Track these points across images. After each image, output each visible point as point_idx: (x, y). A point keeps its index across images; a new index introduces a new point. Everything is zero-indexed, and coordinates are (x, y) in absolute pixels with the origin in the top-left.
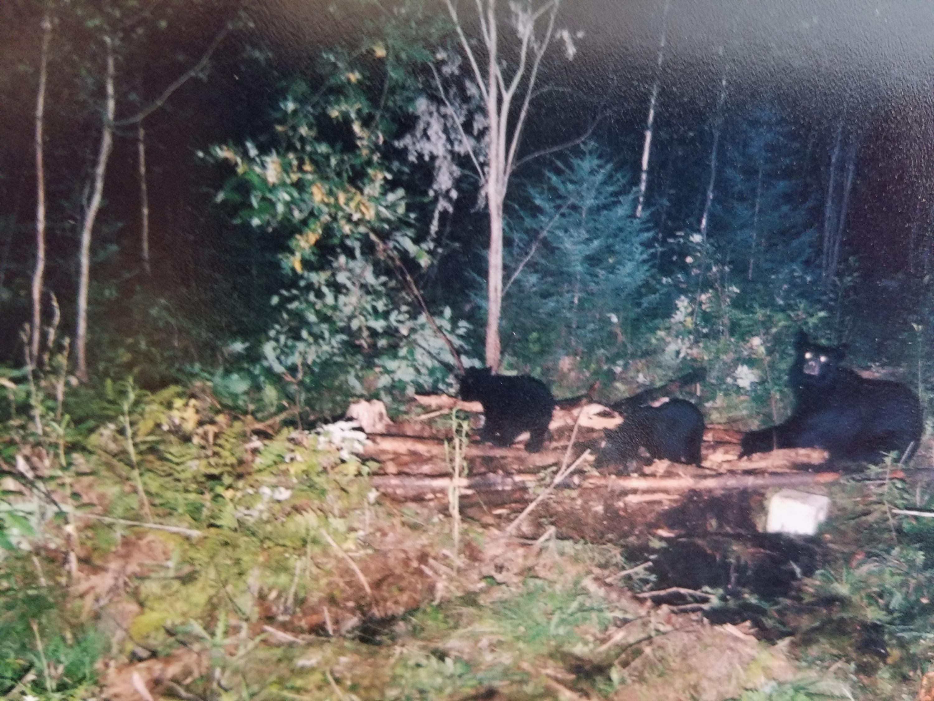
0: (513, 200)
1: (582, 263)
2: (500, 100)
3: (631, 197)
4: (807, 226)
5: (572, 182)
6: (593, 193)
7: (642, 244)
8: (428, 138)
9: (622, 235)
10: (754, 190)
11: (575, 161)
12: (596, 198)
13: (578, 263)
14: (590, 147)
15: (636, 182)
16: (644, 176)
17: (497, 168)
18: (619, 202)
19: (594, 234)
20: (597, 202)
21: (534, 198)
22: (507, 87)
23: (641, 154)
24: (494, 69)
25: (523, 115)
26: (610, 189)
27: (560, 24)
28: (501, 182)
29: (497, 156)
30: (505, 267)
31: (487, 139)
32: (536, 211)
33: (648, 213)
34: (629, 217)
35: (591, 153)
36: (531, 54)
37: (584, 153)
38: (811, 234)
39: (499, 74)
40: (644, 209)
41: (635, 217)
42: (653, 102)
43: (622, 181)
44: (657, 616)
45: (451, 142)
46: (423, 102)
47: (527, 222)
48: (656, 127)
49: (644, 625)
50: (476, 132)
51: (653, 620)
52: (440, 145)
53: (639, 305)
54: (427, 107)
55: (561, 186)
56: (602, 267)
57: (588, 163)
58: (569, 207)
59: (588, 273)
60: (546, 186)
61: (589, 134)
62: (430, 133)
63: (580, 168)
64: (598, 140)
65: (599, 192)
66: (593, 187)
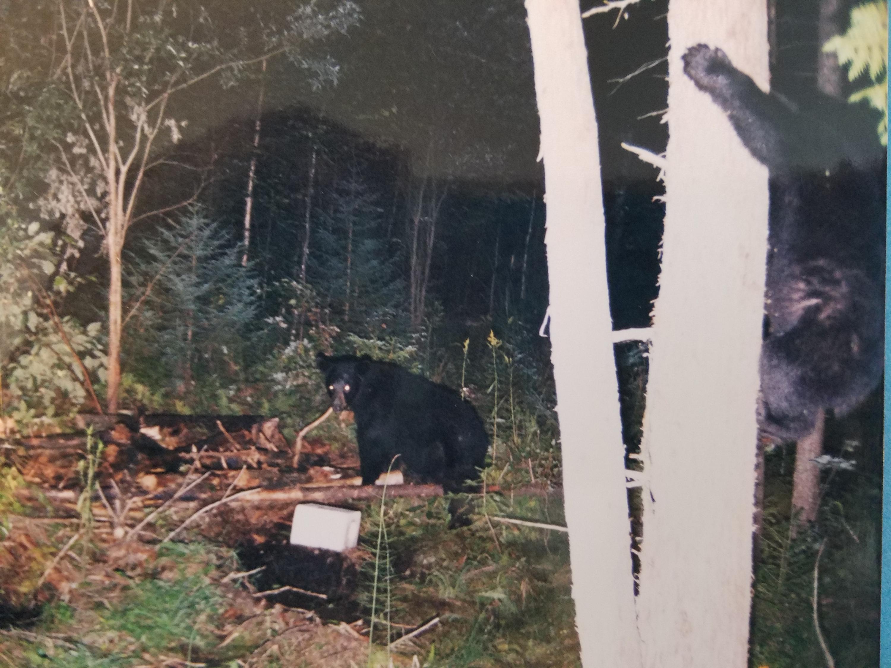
0: (132, 250)
1: (194, 302)
2: (118, 172)
3: (236, 250)
4: (393, 278)
5: (181, 236)
6: (201, 245)
7: (248, 288)
8: (58, 200)
9: (229, 281)
10: (345, 248)
11: (185, 220)
12: (203, 250)
13: (190, 302)
14: (196, 209)
15: (241, 238)
16: (247, 234)
17: (116, 224)
18: (226, 254)
19: (204, 279)
20: (205, 252)
21: (149, 248)
22: (124, 163)
23: (243, 216)
24: (113, 148)
25: (138, 183)
26: (216, 243)
27: (168, 114)
28: (119, 235)
29: (116, 215)
30: (124, 304)
31: (107, 199)
32: (151, 259)
33: (252, 263)
34: (234, 266)
35: (198, 213)
36: (144, 137)
37: (192, 213)
38: (399, 284)
39: (117, 151)
40: (248, 260)
41: (241, 266)
42: (251, 174)
43: (227, 236)
44: (271, 614)
45: (78, 203)
46: (53, 173)
47: (143, 267)
48: (255, 195)
49: (260, 623)
50: (99, 195)
51: (268, 619)
52: (69, 205)
53: (249, 339)
54: (58, 177)
55: (172, 239)
56: (212, 306)
57: (195, 222)
58: (179, 256)
59: (200, 311)
60: (159, 238)
61: (195, 197)
62: (60, 196)
63: (189, 225)
64: (204, 201)
65: (206, 245)
66: (201, 240)
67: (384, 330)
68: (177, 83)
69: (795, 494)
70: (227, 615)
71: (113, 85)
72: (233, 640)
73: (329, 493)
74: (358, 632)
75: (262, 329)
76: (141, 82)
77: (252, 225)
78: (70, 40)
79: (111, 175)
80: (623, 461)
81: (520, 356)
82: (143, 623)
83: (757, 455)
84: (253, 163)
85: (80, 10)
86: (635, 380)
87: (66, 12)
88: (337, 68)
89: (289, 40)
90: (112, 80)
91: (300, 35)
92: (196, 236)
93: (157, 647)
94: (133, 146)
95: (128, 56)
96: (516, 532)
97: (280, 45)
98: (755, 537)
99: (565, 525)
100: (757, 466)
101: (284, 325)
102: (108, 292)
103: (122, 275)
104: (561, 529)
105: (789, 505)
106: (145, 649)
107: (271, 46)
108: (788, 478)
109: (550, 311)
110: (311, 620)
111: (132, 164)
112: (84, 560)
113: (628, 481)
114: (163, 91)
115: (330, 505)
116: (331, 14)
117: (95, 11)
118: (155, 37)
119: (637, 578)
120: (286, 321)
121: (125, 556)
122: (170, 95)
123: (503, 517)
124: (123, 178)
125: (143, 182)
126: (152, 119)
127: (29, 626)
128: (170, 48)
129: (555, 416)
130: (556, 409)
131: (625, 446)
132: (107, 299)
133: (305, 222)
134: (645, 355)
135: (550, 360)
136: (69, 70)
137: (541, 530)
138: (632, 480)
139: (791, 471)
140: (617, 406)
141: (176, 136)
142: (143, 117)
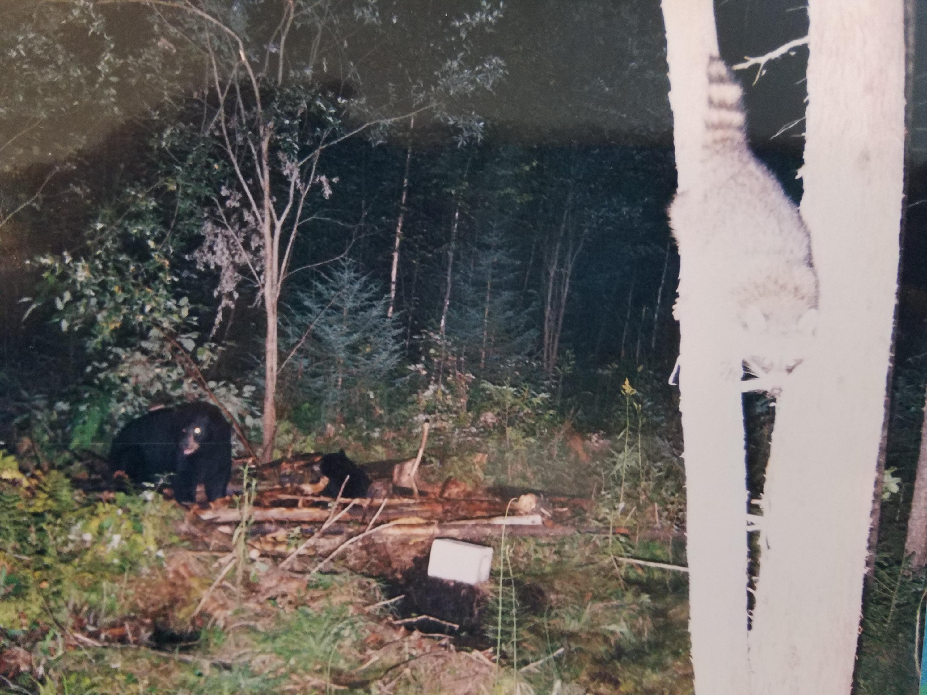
0: (288, 302)
1: (344, 351)
2: (273, 227)
3: (384, 302)
4: (528, 327)
5: (334, 289)
6: (351, 297)
7: (393, 338)
8: (214, 253)
9: (377, 331)
10: (483, 299)
11: (336, 274)
12: (353, 302)
13: (341, 351)
14: (348, 263)
15: (388, 291)
16: (393, 287)
17: (272, 276)
18: (374, 306)
19: (354, 330)
20: (355, 304)
21: (304, 300)
22: (279, 218)
23: (390, 270)
24: (268, 203)
25: (292, 238)
26: (366, 295)
27: (321, 170)
28: (275, 287)
29: (272, 267)
30: (280, 353)
31: (262, 253)
32: (305, 311)
33: (397, 314)
34: (381, 317)
35: (349, 267)
36: (297, 192)
37: (344, 268)
38: (533, 333)
39: (271, 206)
40: (394, 311)
41: (387, 317)
42: (399, 231)
43: (376, 290)
44: (410, 641)
45: (233, 256)
46: (208, 227)
47: (298, 318)
48: (401, 249)
49: (400, 648)
50: (253, 249)
51: (406, 645)
52: (224, 258)
53: (393, 385)
54: (213, 230)
55: (325, 292)
56: (360, 354)
57: (347, 276)
58: (332, 307)
59: (349, 359)
60: (313, 291)
61: (346, 253)
62: (215, 248)
63: (341, 279)
64: (355, 257)
65: (356, 297)
66: (351, 293)
67: (517, 377)
68: (328, 140)
69: (909, 540)
70: (369, 641)
71: (267, 139)
72: (373, 664)
73: (464, 531)
74: (489, 658)
75: (404, 376)
76: (293, 138)
77: (398, 278)
78: (222, 94)
79: (266, 229)
80: (744, 507)
81: (649, 404)
82: (291, 647)
83: (874, 502)
84: (400, 219)
85: (232, 62)
86: (762, 428)
87: (218, 65)
88: (482, 124)
89: (436, 97)
90: (265, 135)
91: (447, 90)
92: (348, 289)
93: (305, 669)
94: (287, 203)
95: (279, 111)
96: (640, 571)
97: (426, 102)
98: (866, 579)
99: (685, 565)
100: (873, 513)
101: (424, 373)
102: (265, 341)
103: (278, 325)
104: (682, 569)
105: (903, 549)
106: (293, 671)
107: (418, 102)
108: (902, 525)
109: (680, 360)
110: (445, 646)
111: (286, 219)
112: (238, 590)
113: (748, 525)
114: (314, 147)
115: (464, 540)
116: (477, 69)
117: (247, 65)
118: (306, 92)
119: (751, 614)
120: (426, 368)
121: (277, 586)
122: (322, 151)
123: (628, 557)
124: (278, 232)
125: (297, 238)
126: (305, 175)
127: (186, 650)
128: (319, 103)
129: (681, 462)
130: (682, 456)
131: (748, 492)
132: (264, 347)
133: (447, 275)
134: (772, 405)
135: (678, 408)
136: (223, 124)
137: (663, 570)
138: (752, 524)
139: (905, 518)
140: (743, 453)
141: (328, 192)
142: (296, 173)
